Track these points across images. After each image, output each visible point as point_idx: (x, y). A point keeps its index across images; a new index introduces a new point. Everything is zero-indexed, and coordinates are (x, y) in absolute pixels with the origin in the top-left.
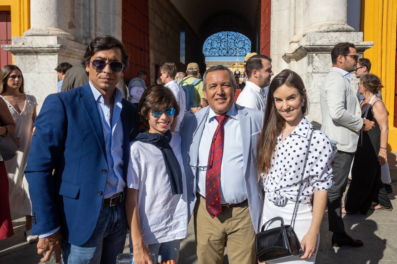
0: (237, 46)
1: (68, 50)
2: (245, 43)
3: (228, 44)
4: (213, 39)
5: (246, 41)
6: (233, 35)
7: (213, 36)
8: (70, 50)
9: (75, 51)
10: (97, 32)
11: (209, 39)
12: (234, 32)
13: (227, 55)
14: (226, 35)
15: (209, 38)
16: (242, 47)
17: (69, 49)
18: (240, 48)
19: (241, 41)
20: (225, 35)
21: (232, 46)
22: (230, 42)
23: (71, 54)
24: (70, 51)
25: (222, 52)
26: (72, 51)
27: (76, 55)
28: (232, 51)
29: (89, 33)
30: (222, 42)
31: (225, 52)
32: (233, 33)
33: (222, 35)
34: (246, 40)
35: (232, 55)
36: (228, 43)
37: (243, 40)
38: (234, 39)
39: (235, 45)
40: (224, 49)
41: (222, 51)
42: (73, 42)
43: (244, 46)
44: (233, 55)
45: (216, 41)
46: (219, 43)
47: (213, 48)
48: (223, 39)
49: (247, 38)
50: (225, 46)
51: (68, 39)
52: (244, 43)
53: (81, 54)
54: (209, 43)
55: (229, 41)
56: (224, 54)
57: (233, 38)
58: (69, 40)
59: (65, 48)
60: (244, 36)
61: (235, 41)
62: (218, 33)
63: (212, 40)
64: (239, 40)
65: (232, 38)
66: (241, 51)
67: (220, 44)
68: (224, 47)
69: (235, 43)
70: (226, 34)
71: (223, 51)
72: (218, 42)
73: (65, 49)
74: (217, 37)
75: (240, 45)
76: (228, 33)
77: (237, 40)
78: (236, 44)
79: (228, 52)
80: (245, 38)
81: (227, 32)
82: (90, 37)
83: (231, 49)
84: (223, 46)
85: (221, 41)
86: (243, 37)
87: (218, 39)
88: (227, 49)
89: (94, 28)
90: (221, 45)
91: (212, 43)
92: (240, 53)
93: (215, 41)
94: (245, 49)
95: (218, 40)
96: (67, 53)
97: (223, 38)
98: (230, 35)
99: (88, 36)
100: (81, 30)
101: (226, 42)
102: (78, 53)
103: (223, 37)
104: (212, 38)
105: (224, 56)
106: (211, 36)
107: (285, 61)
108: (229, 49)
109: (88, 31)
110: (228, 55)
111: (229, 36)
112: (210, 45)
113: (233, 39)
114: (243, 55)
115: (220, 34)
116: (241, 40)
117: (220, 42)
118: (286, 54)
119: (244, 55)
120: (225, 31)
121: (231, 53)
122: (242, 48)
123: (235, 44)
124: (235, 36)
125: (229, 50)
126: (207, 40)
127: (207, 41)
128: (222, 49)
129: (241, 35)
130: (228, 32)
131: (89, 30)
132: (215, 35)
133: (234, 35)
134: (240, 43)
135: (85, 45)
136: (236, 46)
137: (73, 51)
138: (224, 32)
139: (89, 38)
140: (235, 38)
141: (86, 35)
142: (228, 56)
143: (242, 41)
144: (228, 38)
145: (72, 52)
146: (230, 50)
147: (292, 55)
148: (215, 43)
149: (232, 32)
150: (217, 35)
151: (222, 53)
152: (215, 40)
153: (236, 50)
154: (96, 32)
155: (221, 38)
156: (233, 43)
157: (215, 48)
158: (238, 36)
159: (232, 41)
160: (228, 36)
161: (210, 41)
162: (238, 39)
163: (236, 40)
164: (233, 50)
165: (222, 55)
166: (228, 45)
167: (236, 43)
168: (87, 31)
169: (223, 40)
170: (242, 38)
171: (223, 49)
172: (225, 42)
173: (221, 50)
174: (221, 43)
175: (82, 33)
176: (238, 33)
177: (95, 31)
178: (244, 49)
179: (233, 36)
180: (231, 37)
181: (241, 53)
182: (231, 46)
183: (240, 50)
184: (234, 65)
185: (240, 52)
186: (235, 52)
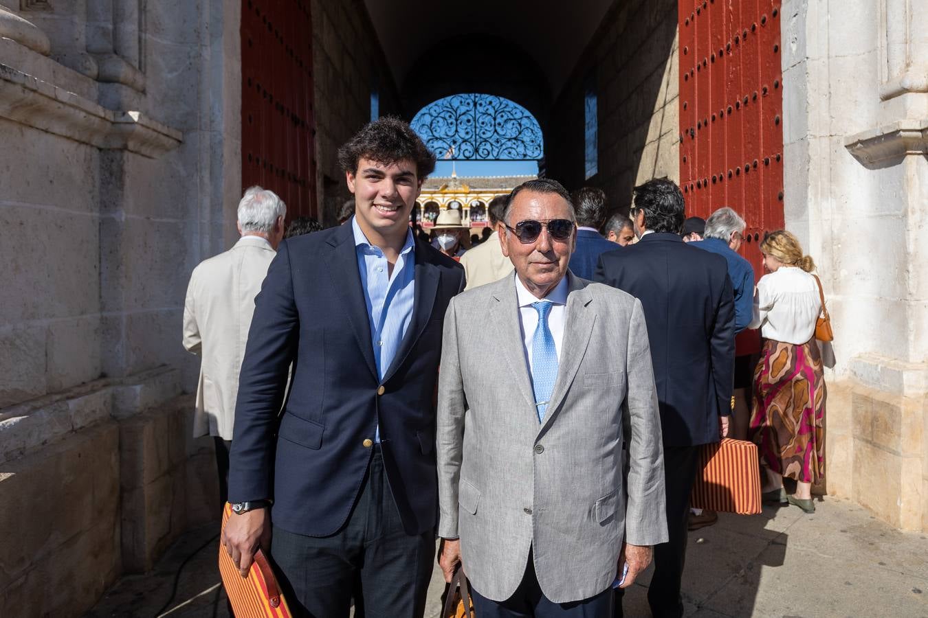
0: (501, 133)
1: (25, 87)
2: (523, 127)
3: (475, 127)
4: (435, 114)
5: (524, 121)
6: (491, 103)
7: (436, 105)
8: (34, 91)
9: (55, 99)
10: (149, 36)
11: (424, 114)
12: (492, 95)
13: (474, 158)
14: (472, 104)
15: (424, 110)
16: (514, 136)
17: (28, 85)
18: (509, 140)
19: (511, 119)
20: (468, 104)
21: (489, 135)
22: (483, 123)
23: (39, 110)
24: (31, 96)
25: (459, 149)
26: (42, 94)
27: (61, 118)
28: (488, 147)
29: (115, 35)
30: (459, 121)
31: (470, 148)
32: (490, 98)
33: (461, 102)
34: (526, 117)
35: (488, 158)
36: (477, 125)
37: (517, 116)
38: (493, 115)
39: (496, 131)
40: (465, 141)
41: (460, 145)
42: (43, 58)
43: (520, 133)
44: (491, 157)
45: (444, 118)
46: (451, 123)
47: (437, 138)
48: (464, 114)
49: (527, 113)
50: (467, 133)
51: (20, 41)
52: (520, 125)
53: (83, 114)
54: (423, 125)
55: (481, 121)
56: (467, 154)
57: (491, 111)
58: (25, 49)
59: (8, 76)
60: (521, 108)
61: (495, 119)
62: (449, 98)
63: (432, 116)
64: (505, 118)
65: (489, 112)
66: (511, 148)
67: (454, 129)
68: (467, 137)
69: (495, 126)
70: (470, 101)
71: (464, 147)
72: (449, 121)
73: (6, 81)
74: (445, 109)
75: (510, 130)
76: (475, 97)
77: (502, 116)
78: (499, 129)
79: (476, 150)
80: (523, 113)
81: (472, 96)
82: (115, 52)
83: (486, 141)
84: (462, 134)
85: (457, 120)
86: (518, 111)
87: (449, 114)
88: (476, 141)
89: (136, 15)
90: (456, 131)
91: (434, 125)
92: (510, 153)
93: (441, 120)
94: (523, 142)
95: (450, 117)
96: (17, 105)
97: (462, 112)
98: (481, 105)
99: (110, 47)
100: (77, 19)
101: (472, 121)
102: (72, 110)
103: (463, 109)
104: (432, 111)
105: (468, 159)
106: (430, 105)
107: (857, 158)
108: (479, 140)
109: (110, 27)
110: (478, 157)
111: (478, 106)
112: (429, 130)
113: (490, 115)
114: (518, 158)
115: (455, 101)
116: (511, 117)
117: (454, 121)
118: (898, 131)
119: (521, 157)
120: (468, 91)
121: (486, 152)
122: (515, 139)
123: (497, 128)
124: (494, 107)
125: (481, 143)
126: (419, 115)
127: (420, 118)
128: (461, 140)
129: (511, 104)
130: (477, 95)
131: (115, 24)
132: (440, 102)
133: (493, 104)
134: (509, 125)
135: (97, 84)
136: (498, 134)
137: (50, 98)
138: (465, 96)
139: (115, 56)
140: (496, 112)
141: (101, 44)
142: (476, 160)
143: (514, 121)
144: (477, 112)
145: (42, 101)
146: (483, 143)
147: (919, 134)
148: (440, 124)
149: (487, 96)
150: (445, 102)
151: (462, 151)
152: (442, 115)
153: (499, 145)
154: (143, 35)
155: (458, 112)
156: (489, 125)
157: (441, 139)
158: (503, 106)
159: (487, 119)
160: (475, 104)
161: (427, 119)
162: (503, 114)
163: (499, 116)
164: (492, 145)
165: (461, 157)
166: (478, 130)
167: (499, 124)
168: (103, 24)
169: (464, 118)
170: (514, 112)
171: (463, 142)
172: (469, 121)
173: (458, 144)
174: (457, 125)
175: (80, 32)
176: (502, 99)
177: (140, 30)
178: (519, 142)
179: (490, 107)
180: (485, 109)
181: (513, 152)
182: (484, 133)
183: (509, 144)
184: (446, 187)
185: (510, 150)
186: (497, 150)
